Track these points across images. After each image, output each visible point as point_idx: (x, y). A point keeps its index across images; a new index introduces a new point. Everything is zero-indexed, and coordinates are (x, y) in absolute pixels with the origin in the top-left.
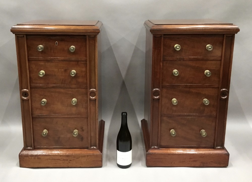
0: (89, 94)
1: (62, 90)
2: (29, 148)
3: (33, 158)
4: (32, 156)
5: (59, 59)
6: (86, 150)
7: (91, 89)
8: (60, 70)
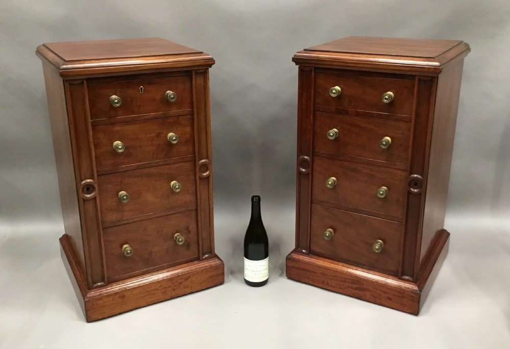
0: (198, 168)
1: (154, 170)
2: (99, 284)
3: (111, 299)
4: (109, 296)
5: (146, 117)
6: (196, 262)
7: (201, 160)
8: (148, 136)
